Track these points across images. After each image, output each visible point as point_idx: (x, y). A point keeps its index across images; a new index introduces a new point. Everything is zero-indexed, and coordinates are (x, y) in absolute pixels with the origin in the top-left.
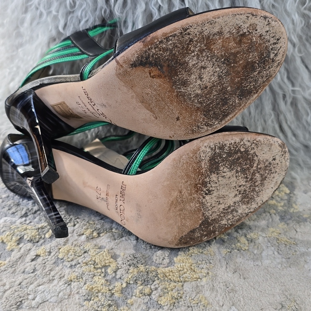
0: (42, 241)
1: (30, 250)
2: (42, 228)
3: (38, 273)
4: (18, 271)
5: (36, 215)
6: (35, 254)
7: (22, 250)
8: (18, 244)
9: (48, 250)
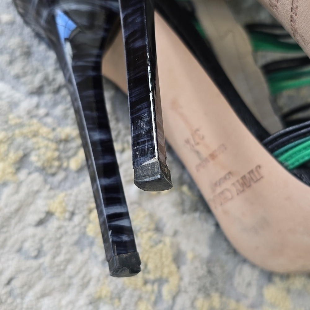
0: (61, 175)
1: (38, 192)
2: (66, 141)
3: (46, 260)
4: (10, 243)
5: (58, 97)
6: (46, 209)
7: (24, 190)
8: (18, 170)
9: (71, 209)
